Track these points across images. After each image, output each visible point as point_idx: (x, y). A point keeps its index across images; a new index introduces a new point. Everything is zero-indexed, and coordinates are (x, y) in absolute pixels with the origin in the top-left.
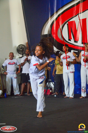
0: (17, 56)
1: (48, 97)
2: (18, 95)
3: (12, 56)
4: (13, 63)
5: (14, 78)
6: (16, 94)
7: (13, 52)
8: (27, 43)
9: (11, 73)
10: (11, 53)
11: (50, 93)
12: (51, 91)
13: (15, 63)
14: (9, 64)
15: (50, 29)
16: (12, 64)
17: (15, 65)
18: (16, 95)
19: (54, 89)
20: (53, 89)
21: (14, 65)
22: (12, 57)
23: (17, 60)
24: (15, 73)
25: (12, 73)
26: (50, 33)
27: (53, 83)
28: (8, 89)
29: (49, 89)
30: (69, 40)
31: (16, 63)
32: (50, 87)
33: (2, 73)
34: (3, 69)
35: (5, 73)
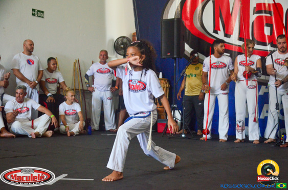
0: (115, 58)
1: (170, 138)
3: (104, 57)
4: (106, 70)
5: (106, 99)
8: (134, 34)
9: (102, 88)
13: (110, 71)
14: (97, 72)
15: (179, 9)
16: (105, 72)
17: (109, 74)
20: (179, 122)
21: (107, 75)
24: (109, 89)
25: (104, 89)
26: (179, 17)
27: (180, 111)
28: (95, 118)
30: (216, 31)
32: (175, 119)
33: (85, 88)
34: (87, 81)
35: (89, 89)
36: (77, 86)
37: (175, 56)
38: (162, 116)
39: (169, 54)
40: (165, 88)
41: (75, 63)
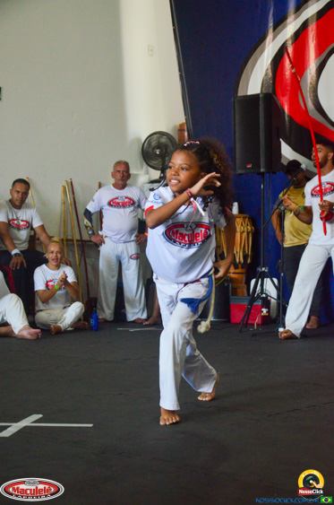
0: (144, 175)
1: (254, 335)
2: (142, 323)
3: (123, 176)
4: (126, 200)
5: (127, 259)
6: (133, 319)
7: (128, 161)
8: (181, 125)
9: (119, 237)
10: (119, 163)
11: (264, 317)
12: (265, 310)
13: (134, 203)
14: (109, 204)
15: (270, 74)
16: (124, 205)
17: (132, 208)
18: (134, 322)
19: (276, 305)
20: (273, 302)
21: (128, 210)
22: (123, 180)
23: (142, 191)
24: (133, 238)
25: (123, 239)
26: (271, 91)
27: (275, 280)
28: (106, 297)
29: (259, 303)
31: (139, 201)
32: (264, 295)
33: (86, 237)
34: (89, 224)
35: (94, 239)
36: (70, 233)
37: (262, 170)
38: (239, 291)
39: (250, 166)
40: (245, 234)
41: (64, 188)
